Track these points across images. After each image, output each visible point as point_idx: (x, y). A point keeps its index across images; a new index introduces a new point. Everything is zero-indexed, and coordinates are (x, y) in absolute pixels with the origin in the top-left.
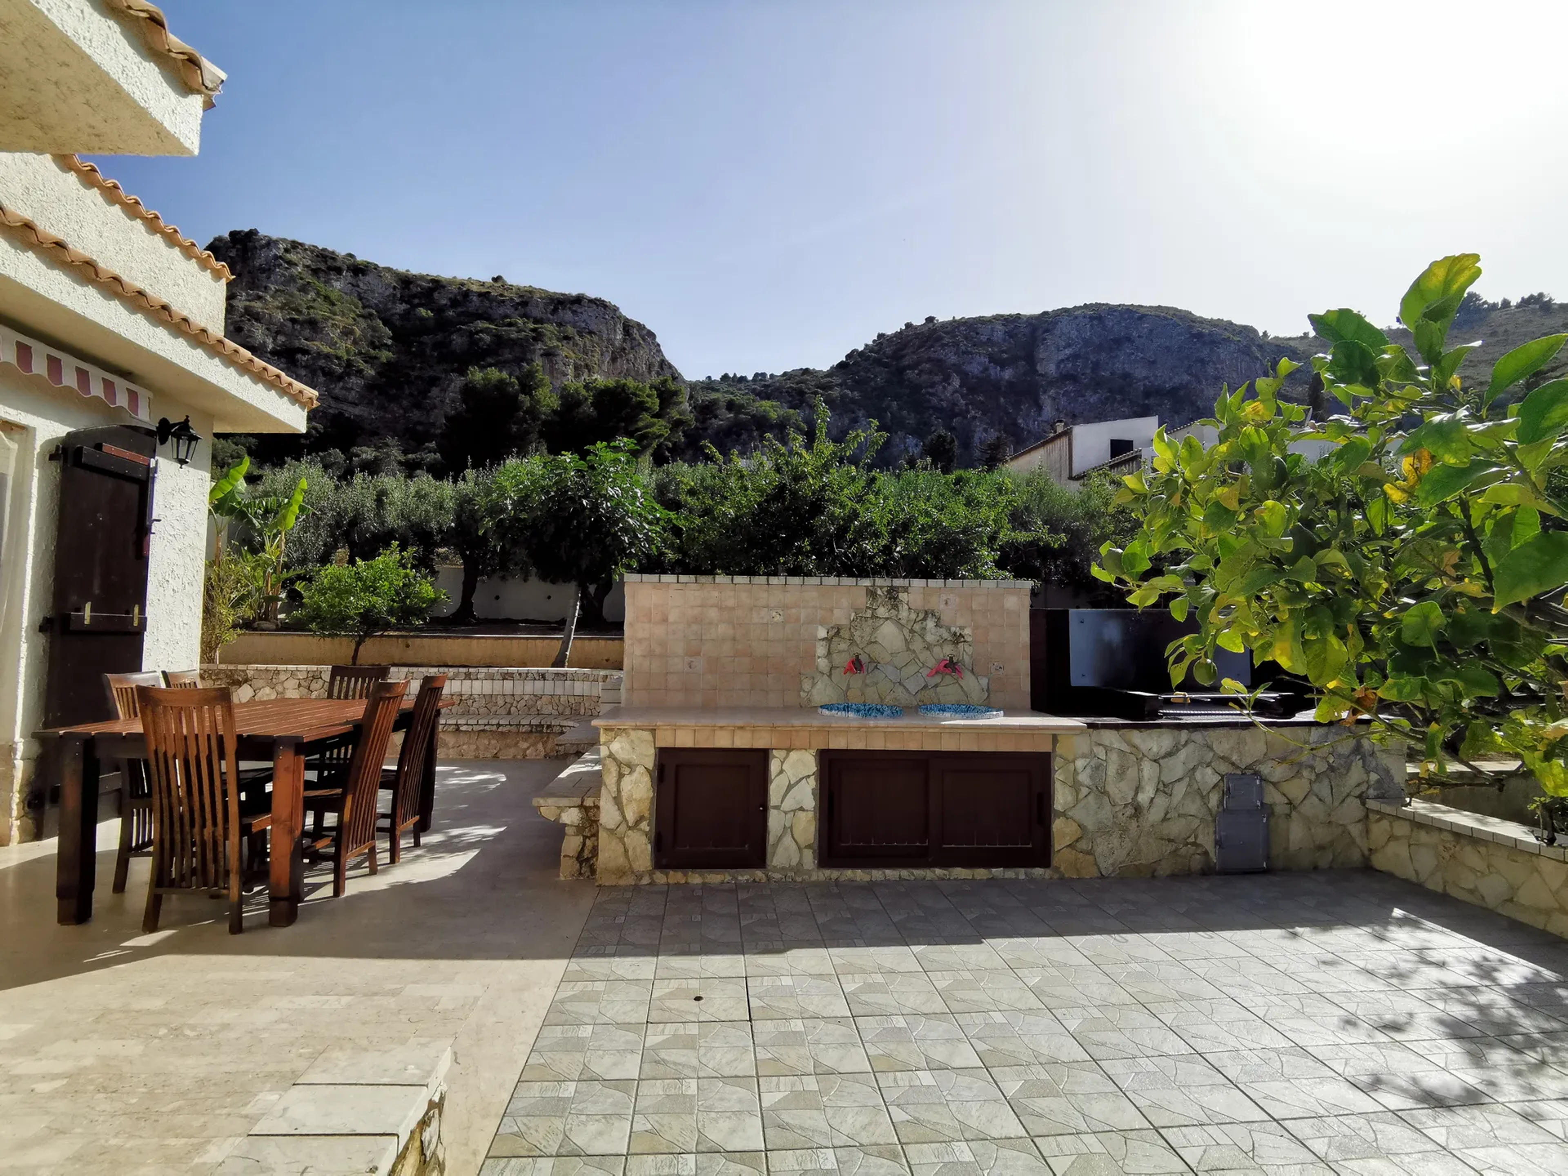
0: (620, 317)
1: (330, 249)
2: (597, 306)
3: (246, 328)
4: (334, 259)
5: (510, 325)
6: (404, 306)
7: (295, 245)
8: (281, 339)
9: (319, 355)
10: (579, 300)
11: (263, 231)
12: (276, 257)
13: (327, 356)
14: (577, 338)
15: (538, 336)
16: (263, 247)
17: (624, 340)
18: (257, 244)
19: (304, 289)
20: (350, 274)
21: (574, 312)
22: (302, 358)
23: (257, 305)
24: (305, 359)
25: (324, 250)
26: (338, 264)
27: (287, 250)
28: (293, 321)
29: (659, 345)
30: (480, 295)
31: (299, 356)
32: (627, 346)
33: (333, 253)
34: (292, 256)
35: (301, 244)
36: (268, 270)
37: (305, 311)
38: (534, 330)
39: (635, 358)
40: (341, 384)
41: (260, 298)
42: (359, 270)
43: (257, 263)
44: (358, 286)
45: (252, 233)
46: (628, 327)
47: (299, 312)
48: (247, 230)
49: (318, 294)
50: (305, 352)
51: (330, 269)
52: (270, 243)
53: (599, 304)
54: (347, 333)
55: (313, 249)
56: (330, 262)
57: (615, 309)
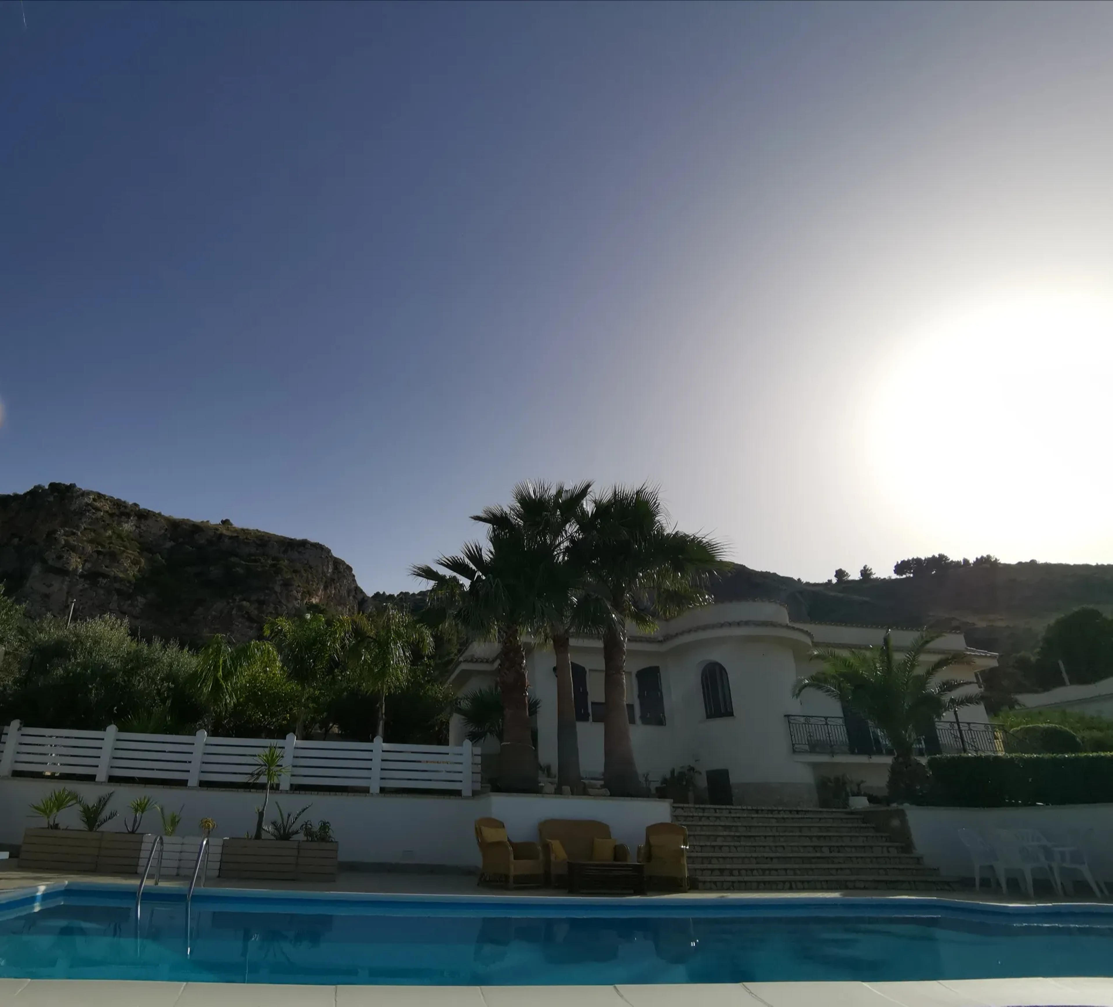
0: (332, 556)
1: (123, 499)
2: (317, 548)
3: (65, 556)
4: (126, 507)
5: (255, 561)
6: (172, 543)
7: (100, 496)
8: (88, 565)
9: (116, 579)
10: (304, 543)
11: (79, 486)
12: (87, 505)
13: (121, 580)
14: (303, 571)
15: (278, 571)
16: (78, 497)
17: (333, 573)
18: (74, 494)
19: (105, 528)
20: (136, 518)
21: (299, 552)
22: (103, 581)
23: (71, 540)
24: (105, 581)
25: (118, 500)
26: (128, 511)
27: (94, 500)
28: (99, 553)
29: (354, 576)
30: (231, 538)
31: (100, 579)
32: (335, 577)
33: (125, 502)
34: (98, 504)
35: (104, 496)
36: (81, 513)
37: (107, 546)
38: (274, 566)
39: (341, 586)
40: (130, 602)
41: (74, 534)
42: (143, 515)
43: (72, 508)
44: (140, 528)
45: (72, 486)
46: (338, 563)
47: (103, 546)
48: (68, 483)
49: (114, 532)
50: (105, 576)
51: (122, 514)
52: (85, 494)
53: (319, 547)
54: (135, 562)
55: (111, 500)
56: (122, 509)
57: (329, 551)
